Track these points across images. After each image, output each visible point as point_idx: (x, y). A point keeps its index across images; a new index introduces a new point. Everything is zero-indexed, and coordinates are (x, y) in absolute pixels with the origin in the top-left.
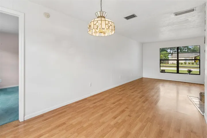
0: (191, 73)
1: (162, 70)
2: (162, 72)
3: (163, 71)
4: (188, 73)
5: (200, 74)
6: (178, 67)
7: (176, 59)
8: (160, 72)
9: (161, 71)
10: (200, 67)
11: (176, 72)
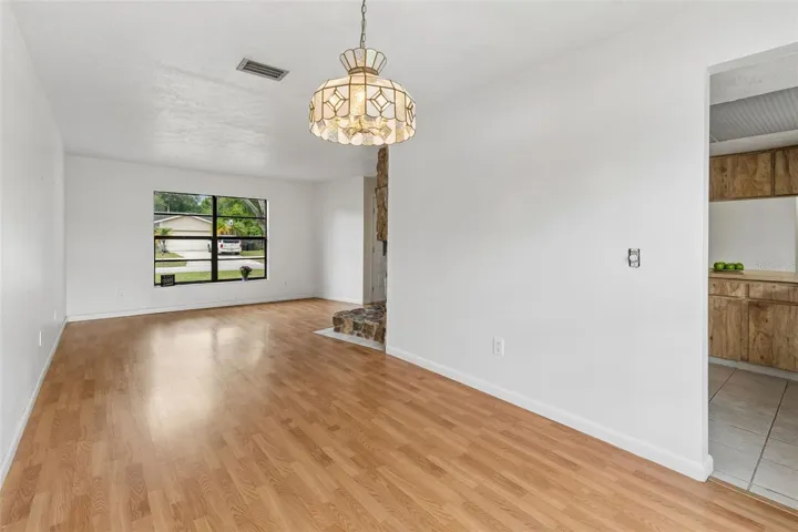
0: (249, 276)
1: (162, 277)
2: (162, 284)
3: (168, 281)
4: (241, 276)
5: (265, 277)
6: (214, 261)
7: (210, 235)
8: (155, 284)
9: (159, 281)
10: (265, 259)
11: (210, 279)
